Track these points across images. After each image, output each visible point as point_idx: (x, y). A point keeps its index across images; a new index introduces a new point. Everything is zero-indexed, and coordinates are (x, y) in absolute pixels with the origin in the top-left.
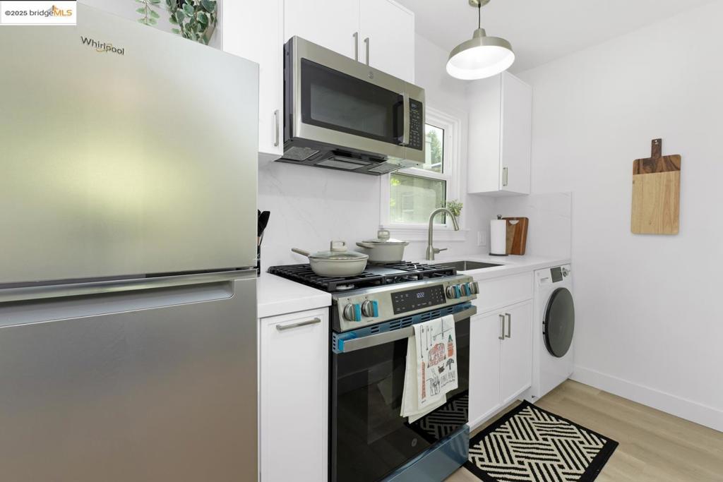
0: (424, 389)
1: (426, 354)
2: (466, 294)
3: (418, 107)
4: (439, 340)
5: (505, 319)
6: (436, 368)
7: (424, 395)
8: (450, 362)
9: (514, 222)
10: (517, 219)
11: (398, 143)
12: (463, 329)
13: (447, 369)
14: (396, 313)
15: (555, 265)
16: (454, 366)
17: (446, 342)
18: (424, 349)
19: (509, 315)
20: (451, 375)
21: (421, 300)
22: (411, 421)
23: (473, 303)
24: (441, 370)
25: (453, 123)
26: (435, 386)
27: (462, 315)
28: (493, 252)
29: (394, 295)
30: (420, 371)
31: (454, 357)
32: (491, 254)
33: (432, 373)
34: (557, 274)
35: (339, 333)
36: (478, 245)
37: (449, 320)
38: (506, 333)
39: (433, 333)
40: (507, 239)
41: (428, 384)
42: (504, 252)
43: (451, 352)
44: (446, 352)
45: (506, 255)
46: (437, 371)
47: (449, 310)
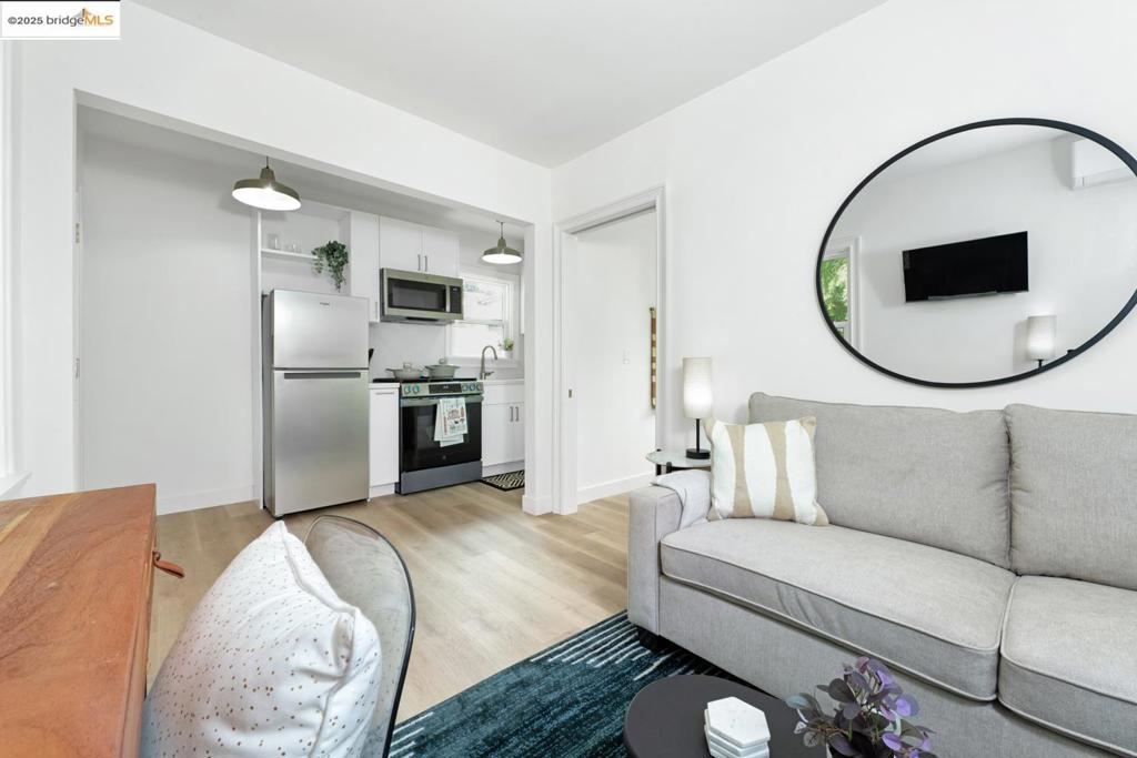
0: (446, 429)
1: (448, 413)
2: (480, 390)
3: (457, 290)
4: (455, 408)
5: (514, 410)
6: (453, 420)
8: (462, 420)
11: (443, 311)
13: (460, 423)
14: (432, 393)
16: (465, 422)
17: (459, 409)
18: (446, 411)
19: (517, 408)
20: (463, 426)
21: (446, 389)
22: (441, 447)
23: (482, 395)
24: (456, 423)
26: (452, 429)
29: (431, 386)
31: (465, 418)
33: (451, 423)
38: (515, 418)
39: (452, 404)
43: (463, 415)
44: (460, 415)
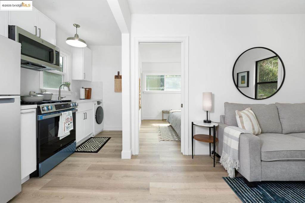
0: (64, 129)
1: (65, 120)
2: (75, 106)
3: (58, 54)
4: (68, 117)
5: (85, 114)
6: (67, 124)
7: (64, 131)
9: (87, 89)
10: (88, 88)
11: (51, 63)
12: (74, 115)
13: (70, 124)
14: (56, 110)
15: (98, 101)
16: (72, 124)
17: (70, 117)
18: (64, 119)
19: (86, 113)
20: (71, 126)
21: (63, 107)
22: (60, 139)
23: (76, 108)
24: (69, 124)
25: (66, 56)
26: (67, 128)
27: (74, 111)
28: (81, 98)
29: (55, 105)
30: (63, 124)
31: (72, 121)
32: (80, 99)
33: (67, 125)
34: (99, 103)
35: (41, 114)
36: (76, 96)
37: (71, 112)
38: (86, 118)
39: (67, 115)
40: (85, 94)
41: (65, 128)
42: (84, 98)
44: (70, 120)
45: (85, 99)
46: (68, 125)
47: (70, 110)
